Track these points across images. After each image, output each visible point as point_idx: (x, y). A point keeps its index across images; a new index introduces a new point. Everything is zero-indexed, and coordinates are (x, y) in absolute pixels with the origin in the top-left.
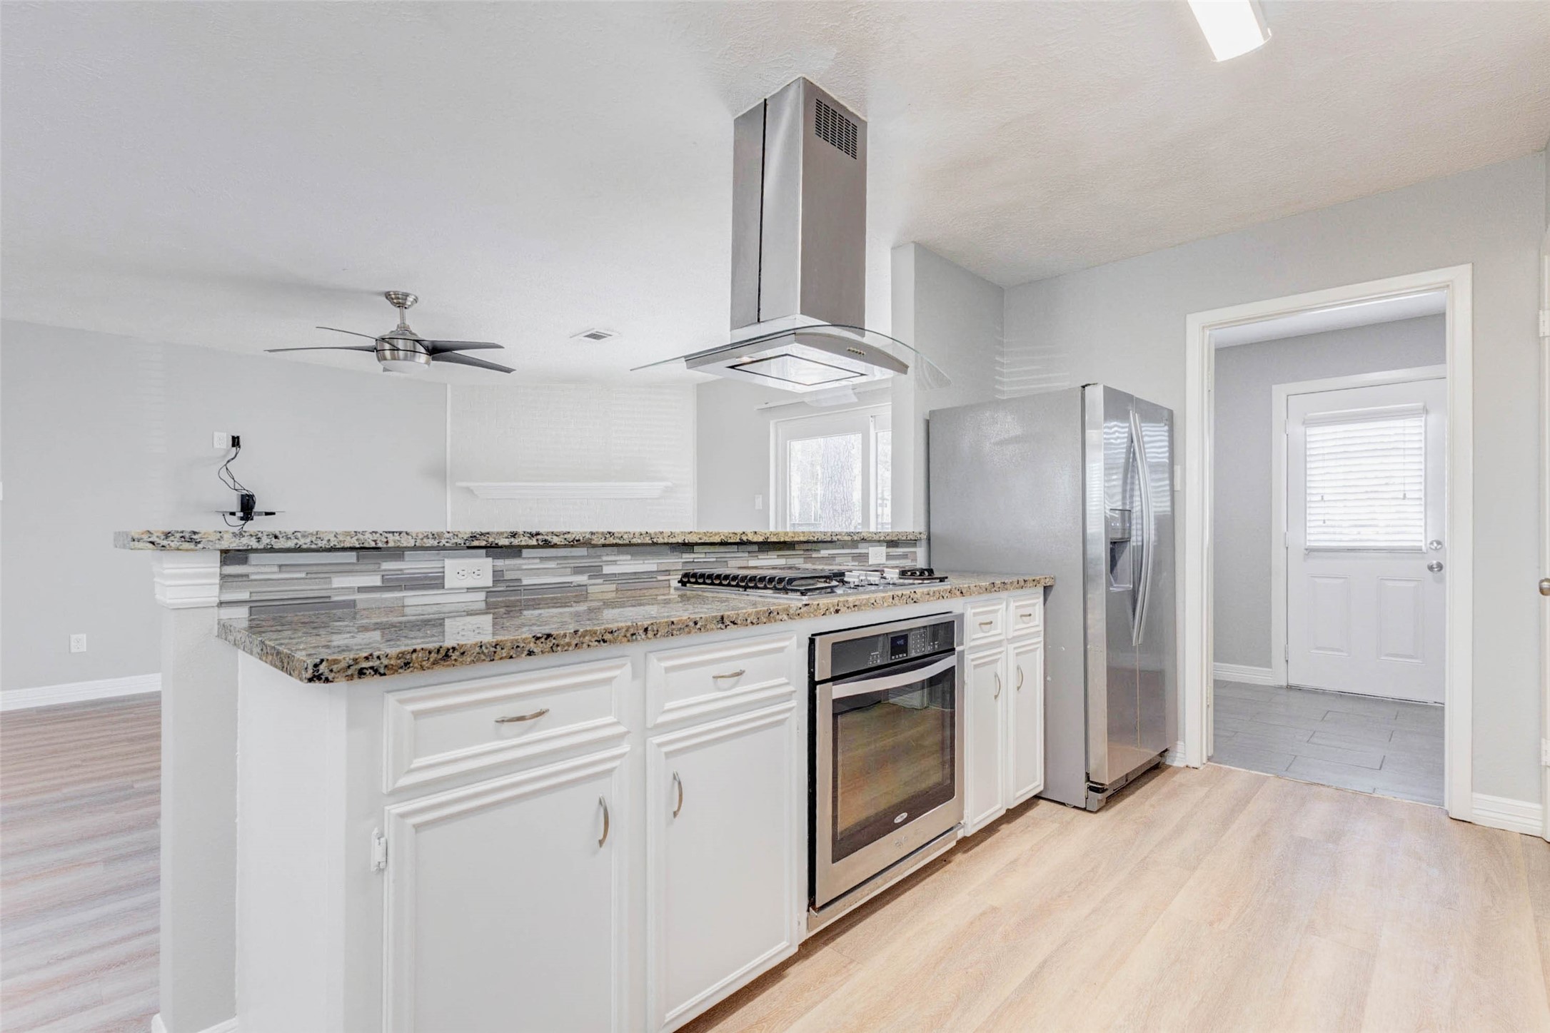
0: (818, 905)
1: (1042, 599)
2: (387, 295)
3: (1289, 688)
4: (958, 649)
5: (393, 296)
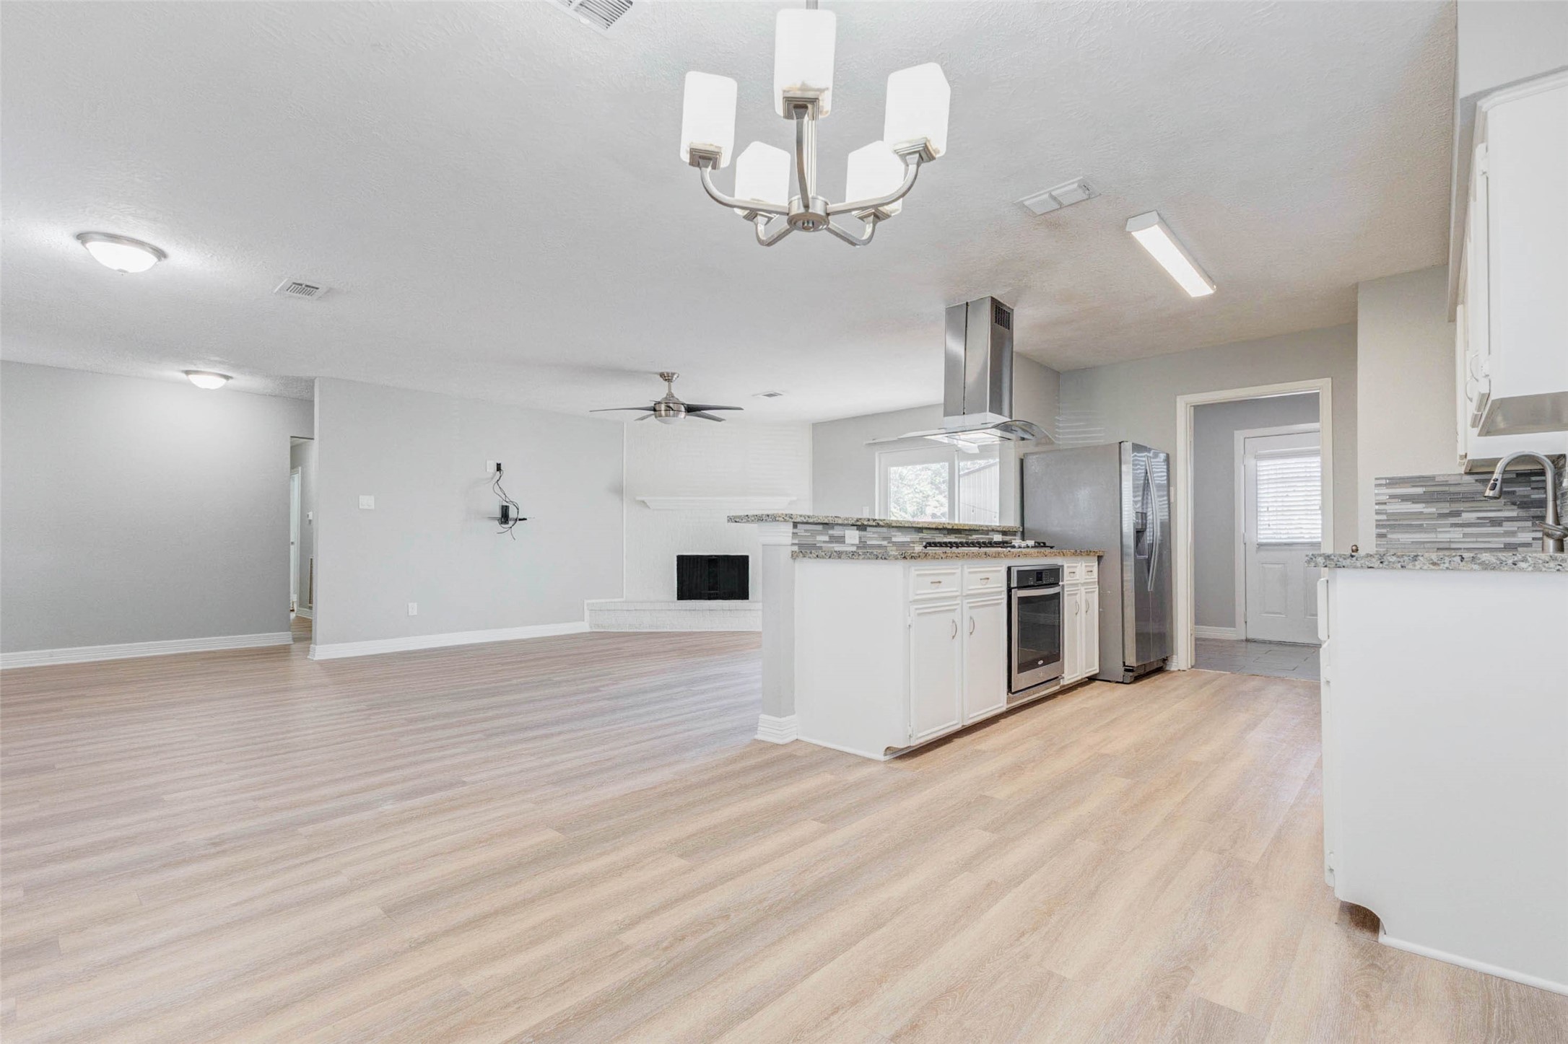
0: (1013, 691)
1: (1097, 563)
2: (662, 375)
3: (1247, 640)
4: (1061, 583)
5: (666, 375)
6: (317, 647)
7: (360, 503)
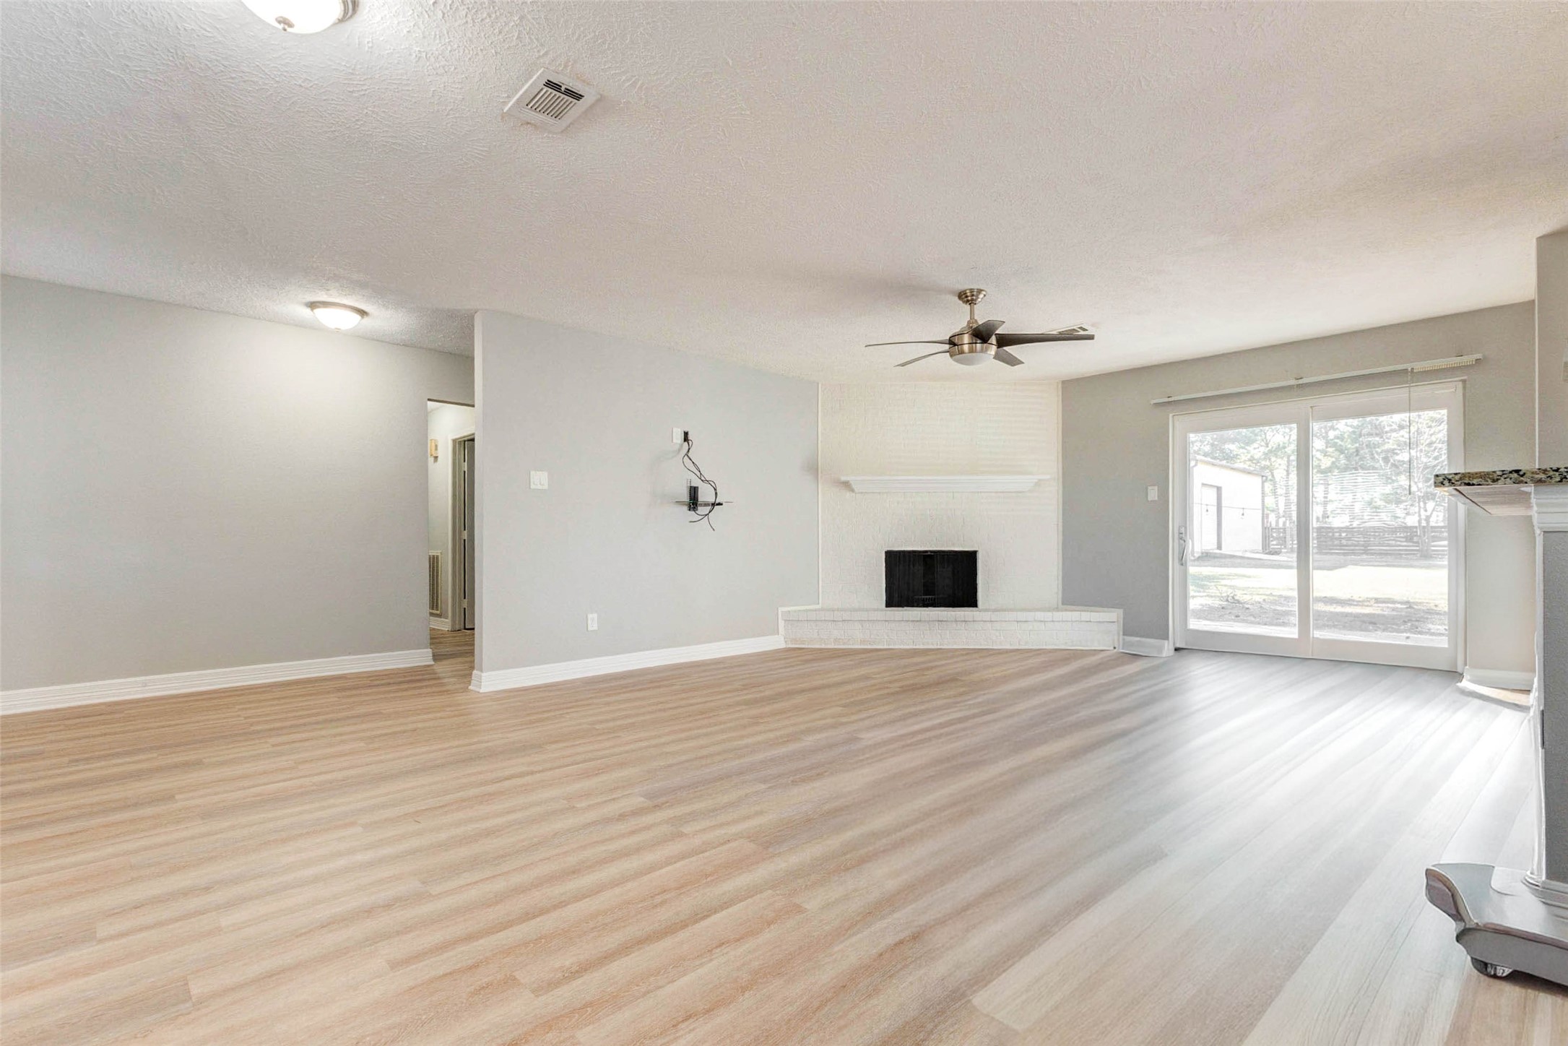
2: (960, 295)
6: (484, 674)
7: (532, 480)
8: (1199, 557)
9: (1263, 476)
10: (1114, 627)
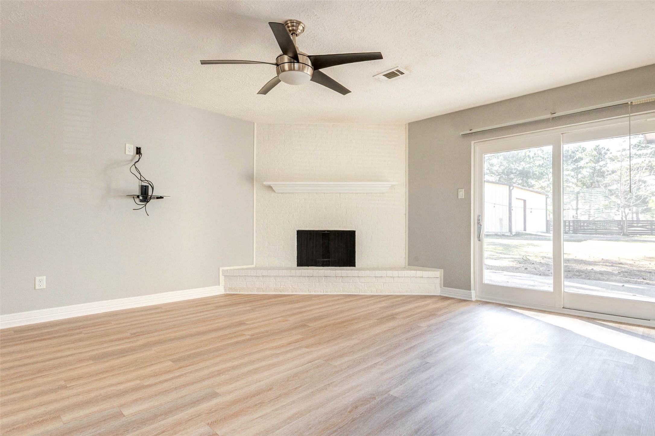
5: (289, 24)
8: (515, 235)
9: (546, 195)
10: (438, 281)
